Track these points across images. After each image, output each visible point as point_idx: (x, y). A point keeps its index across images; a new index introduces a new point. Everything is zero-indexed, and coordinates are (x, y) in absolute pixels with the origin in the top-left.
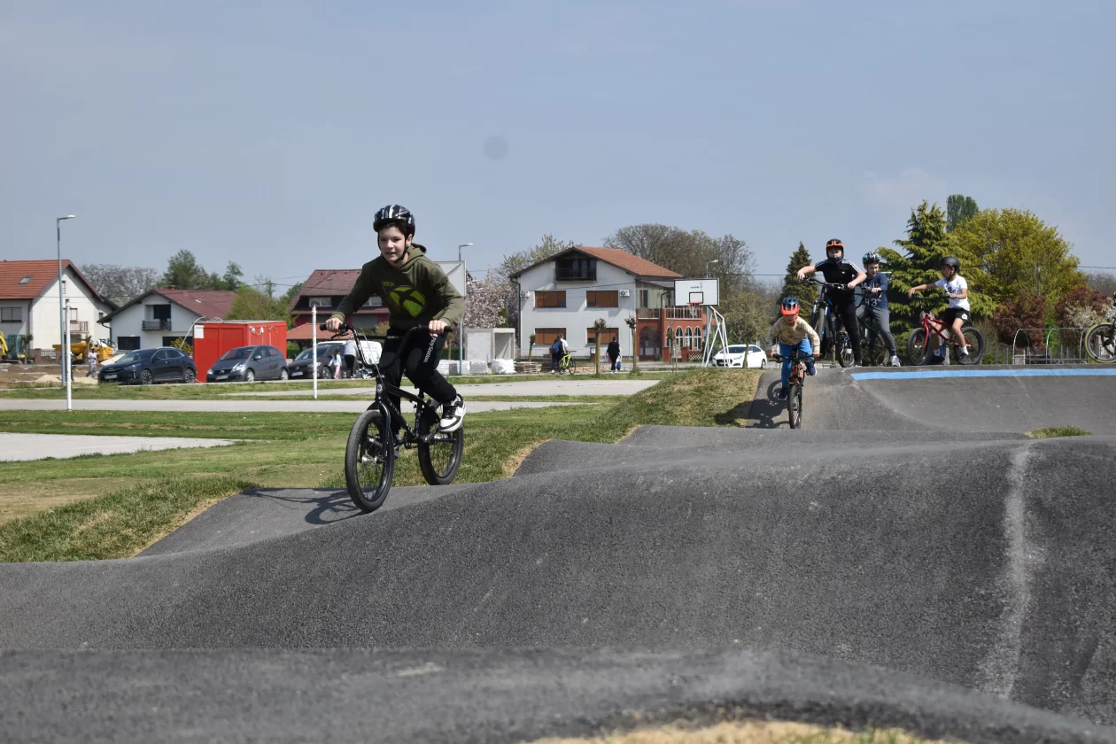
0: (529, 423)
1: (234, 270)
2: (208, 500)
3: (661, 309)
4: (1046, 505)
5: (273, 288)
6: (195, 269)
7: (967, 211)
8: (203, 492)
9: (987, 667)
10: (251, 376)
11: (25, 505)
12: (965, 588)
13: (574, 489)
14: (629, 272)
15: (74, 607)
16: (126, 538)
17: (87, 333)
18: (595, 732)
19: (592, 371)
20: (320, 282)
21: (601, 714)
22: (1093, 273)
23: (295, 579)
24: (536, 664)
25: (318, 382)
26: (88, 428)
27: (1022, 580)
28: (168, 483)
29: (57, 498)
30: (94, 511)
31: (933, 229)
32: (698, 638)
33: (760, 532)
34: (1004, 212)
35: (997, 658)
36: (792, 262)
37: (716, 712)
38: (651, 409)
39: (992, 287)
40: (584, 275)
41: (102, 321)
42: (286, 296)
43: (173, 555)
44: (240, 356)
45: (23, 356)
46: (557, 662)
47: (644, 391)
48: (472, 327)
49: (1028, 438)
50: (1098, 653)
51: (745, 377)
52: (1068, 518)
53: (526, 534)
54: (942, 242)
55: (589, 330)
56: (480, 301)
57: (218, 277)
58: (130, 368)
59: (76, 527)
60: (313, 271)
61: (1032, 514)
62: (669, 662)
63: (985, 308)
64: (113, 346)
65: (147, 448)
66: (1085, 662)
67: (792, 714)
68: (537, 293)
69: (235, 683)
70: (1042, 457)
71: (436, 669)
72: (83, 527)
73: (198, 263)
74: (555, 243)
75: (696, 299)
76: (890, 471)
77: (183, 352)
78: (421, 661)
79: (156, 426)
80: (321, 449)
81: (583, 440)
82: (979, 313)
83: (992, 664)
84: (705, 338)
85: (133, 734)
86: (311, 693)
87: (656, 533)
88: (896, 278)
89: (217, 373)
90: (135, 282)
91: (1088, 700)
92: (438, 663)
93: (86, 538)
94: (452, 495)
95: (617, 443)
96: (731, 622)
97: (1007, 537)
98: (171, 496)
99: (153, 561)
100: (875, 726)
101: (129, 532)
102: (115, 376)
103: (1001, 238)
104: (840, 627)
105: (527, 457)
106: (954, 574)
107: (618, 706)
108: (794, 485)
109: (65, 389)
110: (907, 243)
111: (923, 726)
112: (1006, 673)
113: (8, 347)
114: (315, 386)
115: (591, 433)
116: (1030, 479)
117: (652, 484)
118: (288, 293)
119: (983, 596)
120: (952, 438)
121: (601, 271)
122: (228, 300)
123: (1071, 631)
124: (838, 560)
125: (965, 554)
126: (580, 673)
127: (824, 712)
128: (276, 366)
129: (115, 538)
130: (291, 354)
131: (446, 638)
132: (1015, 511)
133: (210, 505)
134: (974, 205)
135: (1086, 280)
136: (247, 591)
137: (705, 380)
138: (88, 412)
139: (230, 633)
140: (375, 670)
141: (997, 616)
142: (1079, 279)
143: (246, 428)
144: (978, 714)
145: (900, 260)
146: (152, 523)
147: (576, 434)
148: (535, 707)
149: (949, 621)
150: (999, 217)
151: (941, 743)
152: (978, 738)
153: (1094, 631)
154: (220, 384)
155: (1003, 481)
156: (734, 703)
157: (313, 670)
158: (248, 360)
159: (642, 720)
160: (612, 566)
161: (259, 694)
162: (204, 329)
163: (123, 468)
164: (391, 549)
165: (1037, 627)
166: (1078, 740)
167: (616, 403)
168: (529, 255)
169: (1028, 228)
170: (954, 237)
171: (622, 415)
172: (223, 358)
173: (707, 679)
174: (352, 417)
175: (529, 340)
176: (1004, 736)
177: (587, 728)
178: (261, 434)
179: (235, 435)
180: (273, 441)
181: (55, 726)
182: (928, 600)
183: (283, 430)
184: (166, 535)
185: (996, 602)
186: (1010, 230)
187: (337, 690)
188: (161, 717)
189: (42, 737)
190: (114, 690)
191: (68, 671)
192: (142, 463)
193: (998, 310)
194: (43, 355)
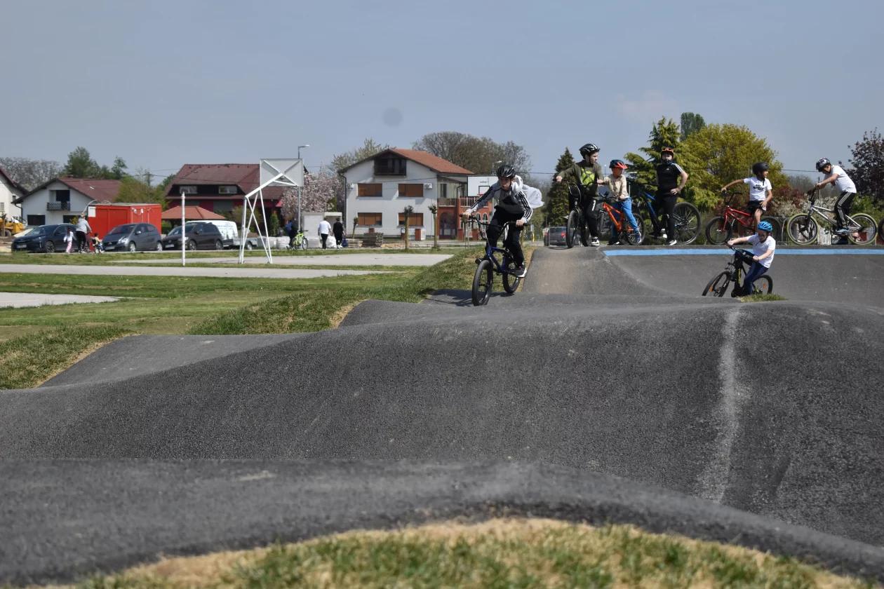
0: (352, 286)
1: (120, 163)
2: (96, 344)
3: (457, 199)
4: (752, 353)
5: (151, 178)
6: (89, 162)
7: (696, 125)
8: (93, 337)
9: (704, 479)
10: (133, 247)
12: (688, 418)
13: (384, 338)
14: (432, 170)
16: (31, 372)
17: (3, 212)
18: (393, 525)
19: (402, 247)
20: (188, 174)
21: (399, 512)
22: (794, 175)
23: (164, 406)
24: (349, 472)
25: (186, 253)
26: (3, 286)
27: (732, 412)
28: (64, 330)
30: (5, 351)
31: (670, 139)
32: (480, 455)
33: (530, 373)
34: (725, 126)
35: (712, 472)
36: (559, 164)
37: (488, 510)
38: (447, 276)
39: (716, 185)
40: (397, 171)
41: (15, 202)
42: (162, 184)
43: (68, 386)
44: (125, 232)
46: (365, 470)
47: (442, 263)
48: (308, 211)
49: (740, 302)
50: (790, 469)
52: (769, 364)
53: (346, 373)
54: (677, 149)
55: (400, 214)
56: (315, 191)
57: (108, 169)
58: (37, 239)
60: (181, 167)
61: (741, 360)
62: (453, 471)
63: (710, 201)
64: (24, 222)
65: (50, 303)
66: (780, 475)
67: (548, 513)
68: (360, 185)
69: (110, 485)
70: (750, 317)
71: (270, 476)
73: (92, 157)
74: (375, 146)
76: (632, 326)
78: (258, 469)
79: (57, 286)
80: (188, 305)
81: (394, 300)
82: (704, 205)
83: (708, 476)
85: (28, 524)
86: (170, 494)
87: (448, 373)
88: (640, 177)
90: (42, 171)
91: (782, 505)
92: (273, 472)
94: (289, 341)
95: (420, 302)
96: (506, 442)
97: (721, 378)
98: (67, 340)
99: (51, 390)
100: (612, 523)
101: (33, 368)
102: (25, 246)
103: (722, 147)
104: (590, 447)
105: (349, 313)
106: (680, 407)
107: (411, 506)
108: (556, 336)
110: (649, 150)
111: (650, 523)
112: (719, 484)
114: (184, 256)
115: (400, 295)
116: (739, 334)
117: (446, 334)
118: (164, 182)
119: (702, 424)
120: (681, 301)
121: (410, 168)
122: (115, 187)
123: (770, 451)
124: (590, 395)
125: (688, 391)
126: (383, 479)
127: (572, 511)
128: (153, 240)
129: (21, 373)
130: (165, 231)
131: (282, 453)
132: (728, 357)
133: (97, 348)
134: (702, 121)
135: (789, 180)
136: (126, 415)
139: (112, 448)
140: (222, 475)
141: (712, 440)
142: (783, 179)
143: (128, 288)
144: (693, 514)
145: (644, 163)
146: (51, 361)
147: (388, 295)
148: (347, 506)
149: (675, 443)
150: (721, 129)
151: (664, 536)
152: (693, 532)
153: (787, 452)
154: (108, 253)
155: (719, 335)
156: (503, 504)
157: (173, 475)
158: (131, 234)
159: (430, 516)
160: (414, 398)
161: (129, 494)
162: (96, 209)
163: (30, 318)
164: (240, 383)
165: (743, 448)
166: (770, 534)
167: (420, 272)
168: (354, 154)
169: (744, 140)
170: (686, 146)
171: (424, 281)
172: (110, 233)
173: (482, 485)
174: (213, 281)
175: (353, 222)
176: (713, 531)
177: (387, 522)
178: (140, 293)
179: (120, 293)
180: (149, 298)
182: (659, 427)
183: (157, 290)
184: (63, 370)
185: (712, 429)
186: (729, 141)
187: (191, 491)
188: (50, 511)
190: (14, 490)
192: (46, 314)
193: (719, 203)
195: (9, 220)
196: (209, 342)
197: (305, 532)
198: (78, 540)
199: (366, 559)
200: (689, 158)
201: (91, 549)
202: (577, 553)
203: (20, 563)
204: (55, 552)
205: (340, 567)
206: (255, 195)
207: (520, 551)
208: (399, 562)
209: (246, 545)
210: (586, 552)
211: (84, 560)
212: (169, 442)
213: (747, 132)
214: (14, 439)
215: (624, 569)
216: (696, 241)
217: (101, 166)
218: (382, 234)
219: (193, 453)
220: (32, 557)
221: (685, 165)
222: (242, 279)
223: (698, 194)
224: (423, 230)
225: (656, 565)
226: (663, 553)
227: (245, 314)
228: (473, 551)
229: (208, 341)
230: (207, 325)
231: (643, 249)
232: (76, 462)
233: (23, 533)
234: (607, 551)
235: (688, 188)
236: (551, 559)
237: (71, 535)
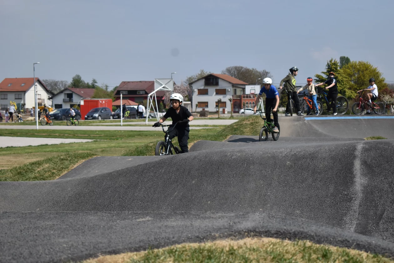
0: (195, 134)
1: (95, 81)
2: (82, 160)
3: (241, 95)
4: (368, 163)
5: (108, 88)
6: (81, 81)
7: (346, 62)
8: (80, 157)
9: (347, 219)
10: (100, 118)
11: (21, 162)
12: (340, 192)
13: (206, 157)
14: (230, 83)
15: (34, 197)
16: (53, 173)
17: (44, 103)
18: (202, 241)
19: (217, 117)
20: (124, 86)
21: (205, 235)
22: (390, 83)
23: (110, 188)
24: (184, 217)
26: (43, 135)
27: (359, 189)
28: (68, 155)
29: (33, 159)
30: (43, 164)
31: (335, 68)
32: (248, 208)
33: (270, 172)
34: (359, 62)
35: (350, 216)
37: (244, 234)
38: (236, 130)
39: (355, 88)
40: (214, 83)
41: (49, 99)
43: (69, 179)
44: (96, 111)
45: (22, 111)
46: (191, 216)
47: (233, 124)
49: (365, 140)
50: (385, 214)
52: (375, 168)
53: (189, 173)
54: (338, 72)
55: (216, 102)
57: (89, 84)
58: (58, 115)
59: (36, 169)
61: (363, 166)
62: (230, 217)
63: (352, 95)
64: (53, 107)
65: (64, 142)
66: (381, 217)
67: (271, 235)
68: (199, 90)
69: (81, 223)
70: (367, 147)
71: (150, 219)
72: (39, 169)
74: (205, 72)
75: (253, 92)
76: (315, 151)
77: (77, 109)
78: (145, 216)
79: (67, 135)
80: (123, 143)
81: (212, 140)
82: (350, 97)
83: (349, 218)
85: (43, 241)
86: (106, 227)
87: (234, 172)
89: (88, 117)
90: (61, 85)
91: (381, 230)
92: (151, 217)
93: (40, 173)
94: (164, 159)
95: (223, 141)
96: (259, 203)
97: (354, 174)
98: (69, 159)
99: (62, 181)
100: (299, 239)
101: (54, 171)
102: (53, 118)
103: (358, 71)
104: (297, 205)
105: (192, 146)
106: (336, 187)
107: (210, 232)
108: (281, 156)
109: (36, 122)
110: (326, 73)
111: (316, 240)
112: (354, 221)
114: (122, 121)
115: (215, 138)
116: (363, 154)
117: (233, 155)
118: (113, 89)
119: (346, 194)
120: (338, 140)
121: (220, 82)
122: (92, 92)
123: (376, 206)
124: (296, 182)
125: (340, 180)
126: (199, 220)
127: (282, 234)
128: (108, 114)
129: (49, 173)
130: (114, 110)
131: (161, 208)
132: (357, 165)
133: (82, 162)
134: (349, 60)
135: (387, 86)
136: (93, 192)
137: (254, 120)
138: (44, 130)
139: (88, 206)
140: (129, 219)
141: (350, 201)
142: (385, 85)
143: (98, 136)
144: (335, 235)
145: (323, 79)
146: (62, 168)
147: (209, 138)
148: (182, 232)
149: (334, 203)
150: (357, 64)
151: (322, 245)
152: (335, 243)
153: (384, 206)
154: (89, 120)
155: (353, 155)
156: (251, 231)
157: (108, 219)
158: (99, 112)
159: (219, 237)
160: (219, 183)
161: (88, 227)
162: (84, 101)
163: (55, 149)
164: (143, 177)
165: (364, 205)
166: (370, 244)
167: (224, 128)
168: (195, 76)
169: (368, 68)
170: (342, 71)
171: (225, 132)
172: (90, 112)
173: (242, 223)
174: (134, 132)
175: (196, 106)
176: (344, 243)
177: (199, 239)
178: (103, 138)
179: (94, 138)
180: (107, 140)
181: (17, 238)
182: (327, 195)
183: (110, 136)
184: (67, 172)
185: (350, 196)
186: (361, 69)
187: (115, 226)
188: (53, 235)
189: (12, 241)
190: (39, 225)
191: (24, 219)
192: (62, 147)
193: (357, 96)
194: (29, 110)
197: (163, 244)
198: (64, 247)
199: (189, 256)
200: (343, 76)
201: (69, 252)
202: (283, 253)
203: (38, 258)
204: (53, 253)
205: (177, 260)
206: (152, 95)
207: (257, 252)
208: (203, 257)
209: (137, 250)
210: (287, 253)
211: (65, 256)
212: (112, 203)
213: (369, 65)
214: (45, 202)
215: (303, 260)
216: (346, 113)
217: (86, 82)
218: (208, 111)
219: (122, 208)
220: (44, 255)
221: (342, 79)
222: (147, 131)
223: (347, 92)
224: (226, 109)
225: (318, 258)
226: (321, 253)
227: (147, 147)
228: (236, 253)
229: (130, 159)
230: (130, 152)
231: (322, 117)
232: (67, 213)
233: (41, 245)
234: (296, 252)
235: (343, 89)
236: (271, 256)
237: (61, 245)
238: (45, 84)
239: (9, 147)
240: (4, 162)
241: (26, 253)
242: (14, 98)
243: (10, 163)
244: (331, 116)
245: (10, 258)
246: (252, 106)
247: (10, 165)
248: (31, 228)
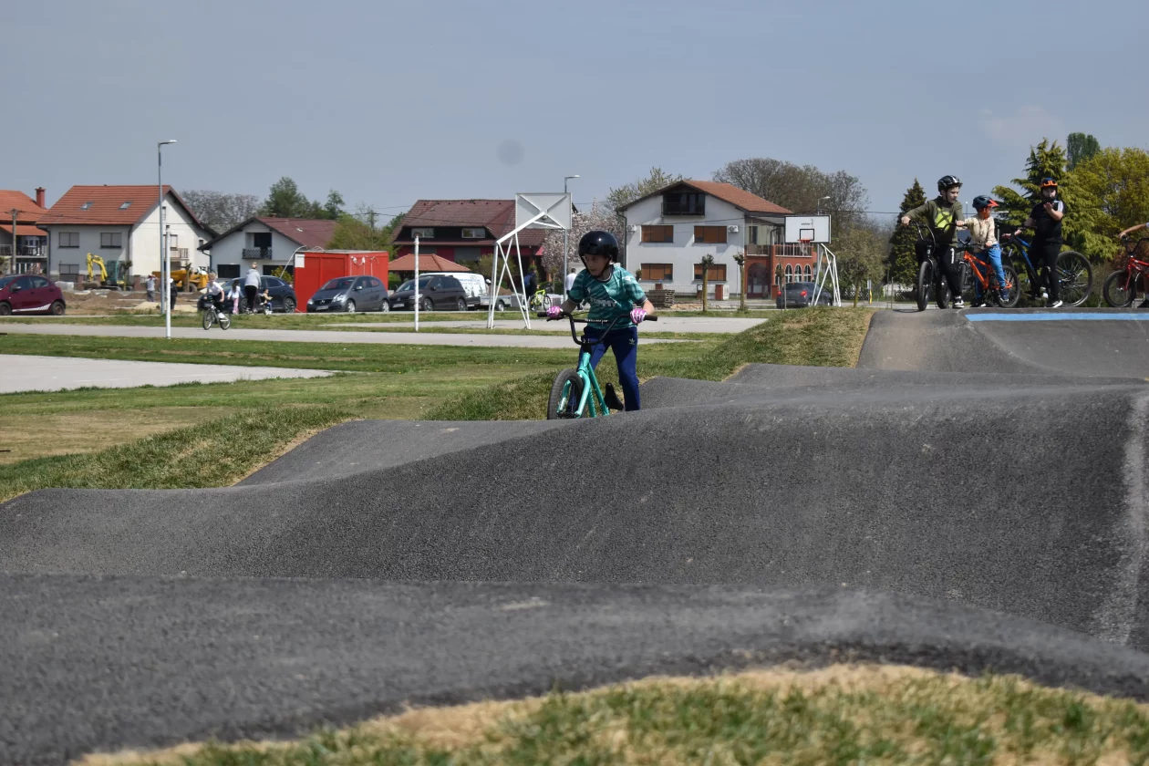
1: (336, 199)
2: (308, 430)
3: (771, 246)
5: (375, 218)
6: (297, 198)
7: (1088, 149)
8: (303, 422)
9: (1103, 616)
10: (352, 307)
11: (123, 433)
12: (1082, 535)
13: (681, 426)
14: (738, 208)
15: (172, 535)
16: (225, 467)
17: (186, 261)
18: (704, 671)
19: (699, 308)
20: (422, 213)
21: (711, 653)
23: (395, 512)
24: (643, 601)
25: (420, 315)
26: (187, 357)
27: (1141, 528)
28: (267, 413)
29: (156, 426)
30: (193, 439)
31: (1053, 168)
32: (806, 581)
33: (871, 474)
34: (1127, 151)
35: (1113, 607)
36: (906, 200)
37: (829, 653)
38: (759, 347)
39: (1113, 228)
40: (692, 210)
41: (202, 248)
42: (390, 226)
43: (273, 485)
44: (341, 286)
45: (122, 282)
46: (665, 599)
47: (753, 329)
51: (855, 316)
53: (631, 471)
55: (696, 266)
57: (320, 205)
59: (174, 455)
60: (416, 201)
62: (781, 601)
63: (1105, 250)
65: (246, 378)
67: (907, 658)
68: (644, 228)
69: (337, 612)
71: (542, 604)
72: (182, 455)
73: (300, 191)
74: (664, 177)
75: (807, 236)
76: (1007, 413)
77: (283, 281)
78: (526, 595)
79: (255, 356)
80: (422, 382)
81: (689, 377)
82: (1098, 255)
83: (1108, 613)
84: (815, 276)
85: (235, 662)
86: (414, 625)
87: (764, 473)
88: (1013, 217)
89: (317, 303)
90: (236, 209)
92: (544, 598)
93: (184, 466)
94: (556, 429)
95: (724, 381)
96: (839, 565)
97: (1126, 483)
98: (271, 426)
99: (252, 490)
100: (992, 672)
101: (228, 461)
103: (1123, 178)
104: (951, 572)
106: (1070, 521)
107: (728, 646)
108: (907, 426)
109: (165, 316)
110: (1025, 182)
111: (1042, 673)
112: (1123, 623)
113: (108, 273)
114: (417, 318)
115: (698, 371)
117: (761, 422)
118: (391, 223)
119: (1099, 543)
120: (1069, 381)
121: (710, 206)
122: (329, 229)
124: (950, 504)
125: (1082, 500)
126: (688, 610)
127: (939, 655)
128: (377, 297)
129: (213, 467)
130: (393, 286)
131: (549, 574)
132: (1135, 456)
133: (310, 436)
134: (1096, 144)
136: (346, 523)
137: (815, 319)
138: (187, 340)
139: (329, 565)
140: (479, 603)
141: (1114, 564)
143: (346, 359)
144: (1099, 662)
145: (1018, 199)
146: (251, 453)
147: (683, 371)
148: (643, 644)
149: (1064, 568)
150: (1121, 156)
151: (1061, 690)
152: (1099, 686)
154: (320, 314)
155: (1123, 427)
156: (848, 645)
157: (416, 601)
158: (349, 290)
159: (752, 660)
160: (718, 505)
161: (361, 624)
162: (305, 258)
163: (221, 397)
164: (493, 483)
167: (722, 341)
168: (636, 187)
170: (1074, 177)
171: (729, 352)
172: (323, 288)
173: (819, 620)
174: (454, 351)
176: (1127, 685)
177: (696, 666)
178: (361, 366)
179: (335, 366)
180: (373, 373)
181: (155, 651)
182: (1042, 546)
183: (384, 362)
184: (265, 465)
185: (1113, 550)
186: (1132, 170)
187: (441, 623)
188: (262, 645)
189: (142, 662)
190: (215, 617)
191: (168, 597)
192: (241, 392)
193: (1119, 252)
194: (143, 281)
195: (194, 271)
196: (452, 430)
197: (590, 677)
198: (299, 683)
199: (671, 713)
200: (1079, 193)
201: (316, 695)
202: (947, 710)
203: (226, 711)
204: (270, 698)
205: (638, 723)
206: (509, 239)
207: (873, 707)
208: (715, 720)
209: (515, 693)
210: (958, 710)
211: (307, 709)
212: (402, 558)
214: (204, 552)
215: (1010, 732)
216: (1086, 302)
217: (311, 202)
218: (673, 292)
220: (242, 704)
221: (1073, 202)
222: (492, 348)
223: (1090, 240)
224: (726, 287)
225: (1052, 729)
226: (1061, 712)
227: (497, 393)
228: (810, 706)
229: (450, 430)
230: (448, 408)
231: (1019, 312)
233: (230, 673)
234: (987, 709)
235: (1076, 232)
236: (913, 717)
237: (290, 676)
238: (188, 205)
239: (87, 389)
240: (74, 433)
241: (189, 697)
242: (99, 246)
243: (92, 436)
244: (1046, 310)
245: (145, 709)
246: (802, 278)
247: (93, 441)
248: (192, 623)
